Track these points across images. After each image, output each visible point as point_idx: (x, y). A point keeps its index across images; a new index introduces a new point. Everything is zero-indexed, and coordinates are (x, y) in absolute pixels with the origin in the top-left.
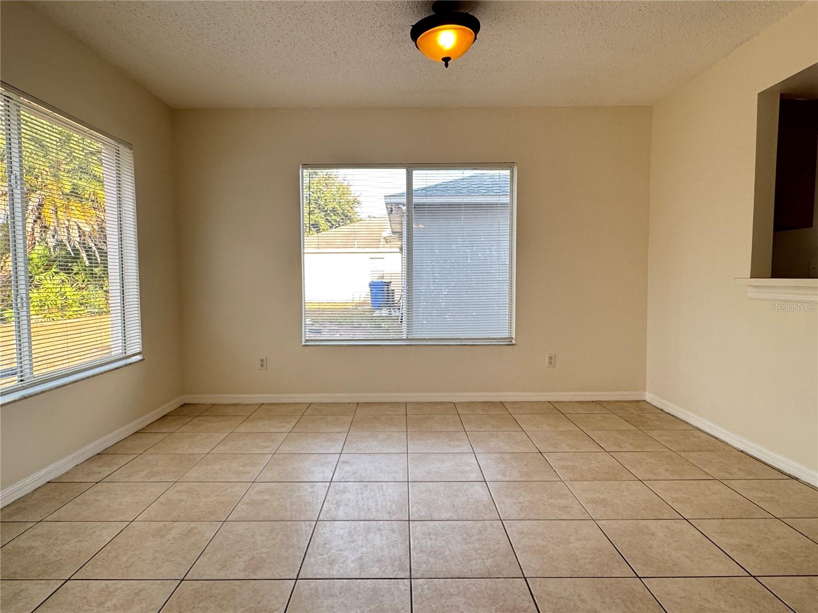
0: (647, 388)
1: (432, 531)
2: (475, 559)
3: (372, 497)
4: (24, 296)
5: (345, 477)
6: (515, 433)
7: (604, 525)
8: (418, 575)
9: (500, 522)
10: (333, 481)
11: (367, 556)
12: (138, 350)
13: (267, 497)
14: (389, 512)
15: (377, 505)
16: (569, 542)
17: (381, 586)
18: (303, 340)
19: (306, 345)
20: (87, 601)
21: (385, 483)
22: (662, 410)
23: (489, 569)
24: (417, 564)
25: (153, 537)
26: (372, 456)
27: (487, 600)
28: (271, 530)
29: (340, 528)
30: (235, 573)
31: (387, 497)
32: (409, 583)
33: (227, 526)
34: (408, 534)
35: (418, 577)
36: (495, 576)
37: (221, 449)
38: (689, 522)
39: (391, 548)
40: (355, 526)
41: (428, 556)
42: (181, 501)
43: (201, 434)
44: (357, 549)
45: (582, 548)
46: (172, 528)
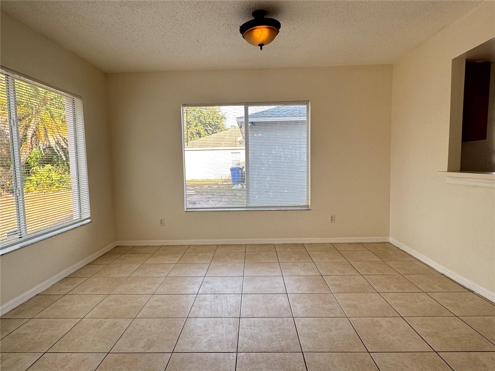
0: (390, 235)
1: (253, 324)
2: (275, 341)
3: (220, 304)
4: (20, 189)
5: (206, 291)
6: (308, 263)
7: (352, 320)
8: (241, 351)
9: (292, 318)
10: (198, 293)
11: (213, 339)
12: (89, 216)
13: (160, 303)
14: (229, 313)
15: (222, 308)
16: (331, 331)
17: (220, 357)
18: (185, 208)
19: (187, 211)
20: (55, 365)
21: (228, 295)
22: (398, 248)
23: (282, 347)
24: (242, 344)
25: (94, 328)
26: (223, 278)
27: (279, 365)
28: (160, 324)
29: (200, 322)
30: (138, 349)
31: (229, 303)
32: (236, 355)
33: (135, 321)
34: (238, 326)
35: (241, 352)
36: (285, 351)
37: (136, 274)
38: (403, 319)
39: (228, 334)
40: (208, 321)
41: (249, 339)
42: (111, 306)
43: (125, 265)
44: (208, 335)
45: (338, 335)
46: (105, 322)
